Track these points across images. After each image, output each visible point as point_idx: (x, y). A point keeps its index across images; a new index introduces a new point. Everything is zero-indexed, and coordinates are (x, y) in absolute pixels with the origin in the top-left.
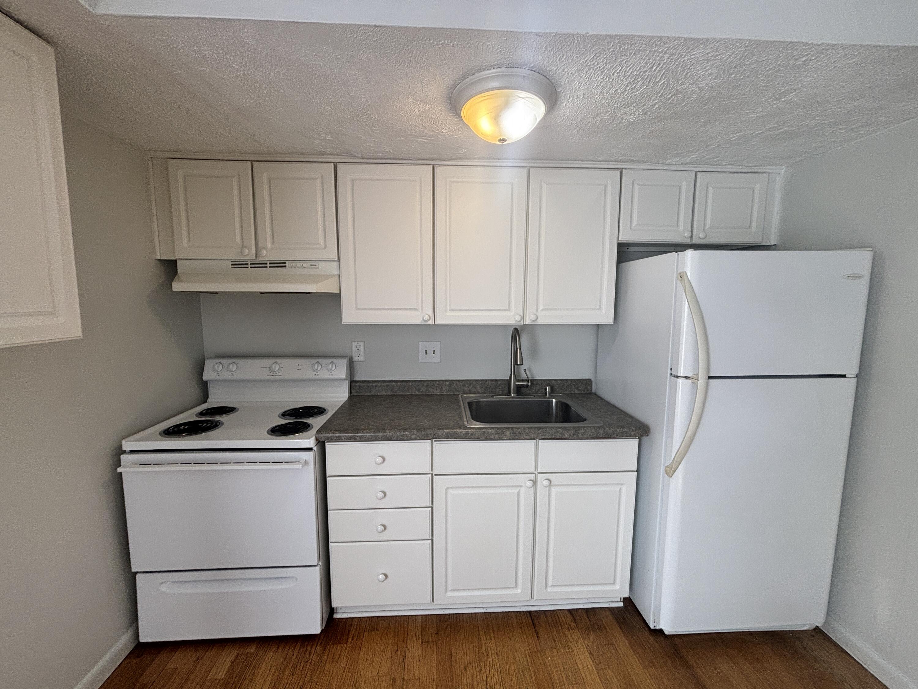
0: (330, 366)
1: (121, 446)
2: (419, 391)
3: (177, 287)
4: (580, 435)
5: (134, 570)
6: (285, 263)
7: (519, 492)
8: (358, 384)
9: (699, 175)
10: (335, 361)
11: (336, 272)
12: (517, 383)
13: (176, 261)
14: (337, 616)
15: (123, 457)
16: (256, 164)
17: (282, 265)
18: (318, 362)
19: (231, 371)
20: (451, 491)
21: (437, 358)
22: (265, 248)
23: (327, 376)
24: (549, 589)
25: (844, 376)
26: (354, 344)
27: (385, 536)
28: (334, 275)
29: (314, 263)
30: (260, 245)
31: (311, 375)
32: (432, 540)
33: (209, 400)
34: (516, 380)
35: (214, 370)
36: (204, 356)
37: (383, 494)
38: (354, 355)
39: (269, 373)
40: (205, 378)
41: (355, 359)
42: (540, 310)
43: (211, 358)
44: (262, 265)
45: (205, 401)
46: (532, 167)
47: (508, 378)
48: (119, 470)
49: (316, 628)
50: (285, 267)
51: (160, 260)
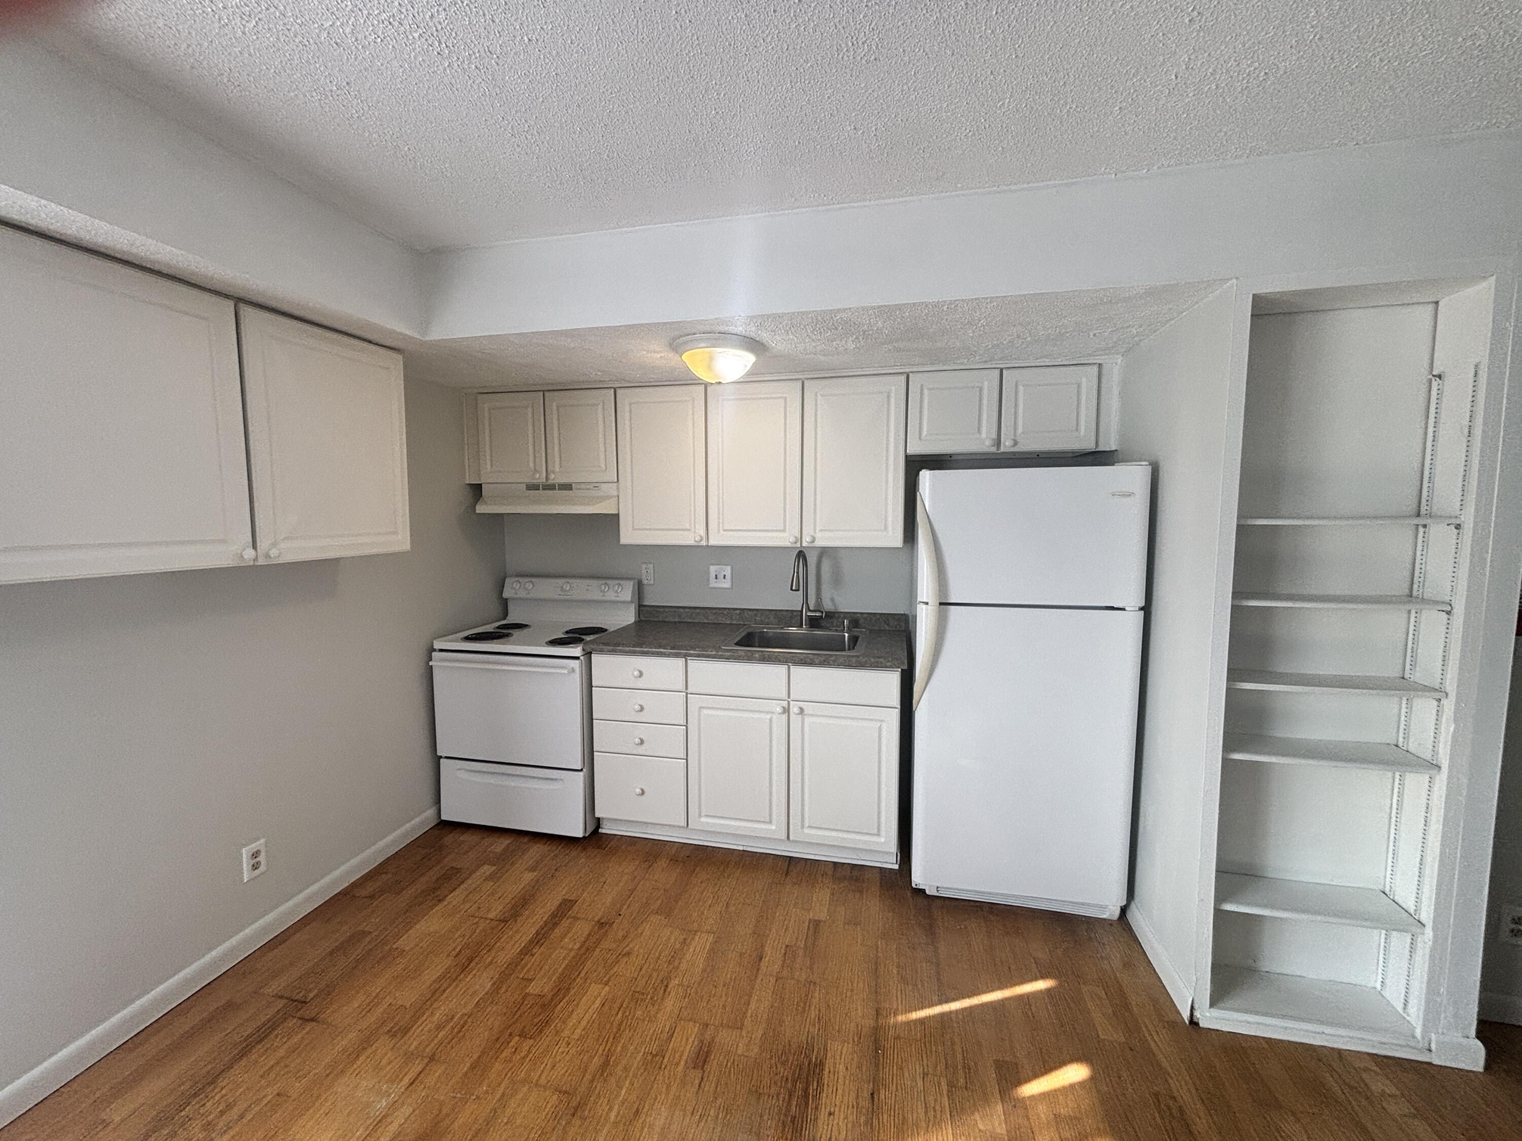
0: (616, 588)
1: (432, 646)
2: (707, 618)
3: (481, 509)
4: (831, 662)
5: (439, 754)
6: (571, 485)
7: (771, 720)
8: (646, 608)
9: (1004, 371)
10: (622, 582)
11: (615, 493)
12: (809, 614)
13: (481, 485)
14: (601, 831)
15: (434, 654)
16: (547, 394)
17: (568, 487)
18: (606, 583)
19: (527, 589)
20: (705, 712)
21: (726, 584)
22: (553, 472)
23: (614, 598)
24: (806, 831)
25: (1123, 609)
26: (644, 566)
27: (641, 750)
28: (614, 496)
29: (596, 485)
30: (550, 468)
31: (597, 596)
32: (687, 760)
33: (508, 618)
34: (808, 609)
35: (513, 588)
36: (506, 574)
37: (640, 708)
38: (644, 577)
39: (560, 593)
40: (506, 595)
41: (645, 582)
42: (817, 531)
43: (511, 576)
44: (551, 487)
45: (505, 618)
46: (807, 379)
47: (800, 609)
48: (431, 663)
49: (578, 832)
50: (571, 489)
51: (471, 485)
